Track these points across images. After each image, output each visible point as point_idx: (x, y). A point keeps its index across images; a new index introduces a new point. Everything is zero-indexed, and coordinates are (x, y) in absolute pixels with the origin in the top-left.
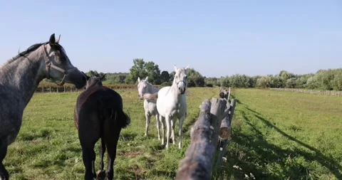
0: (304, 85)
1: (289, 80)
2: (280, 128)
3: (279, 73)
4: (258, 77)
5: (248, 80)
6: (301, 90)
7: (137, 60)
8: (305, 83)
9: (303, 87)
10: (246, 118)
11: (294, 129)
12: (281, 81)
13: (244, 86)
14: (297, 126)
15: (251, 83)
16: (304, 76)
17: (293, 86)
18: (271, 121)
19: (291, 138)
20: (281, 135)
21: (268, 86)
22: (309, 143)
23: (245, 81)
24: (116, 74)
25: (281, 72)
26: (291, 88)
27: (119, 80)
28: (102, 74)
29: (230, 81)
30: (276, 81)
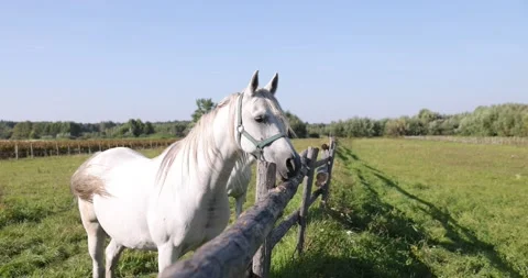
0: (456, 130)
1: (433, 124)
2: (404, 187)
3: (417, 113)
4: (387, 120)
5: (372, 125)
6: (450, 138)
7: (203, 101)
8: (456, 127)
9: (453, 134)
10: (361, 178)
11: (421, 187)
12: (421, 125)
13: (366, 135)
14: (425, 184)
15: (377, 130)
16: (456, 117)
17: (439, 132)
18: (394, 180)
19: (412, 197)
20: (400, 194)
21: (401, 134)
22: (431, 201)
23: (368, 127)
24: (170, 122)
25: (422, 112)
26: (435, 134)
27: (175, 133)
28: (149, 124)
29: (346, 127)
30: (413, 125)
